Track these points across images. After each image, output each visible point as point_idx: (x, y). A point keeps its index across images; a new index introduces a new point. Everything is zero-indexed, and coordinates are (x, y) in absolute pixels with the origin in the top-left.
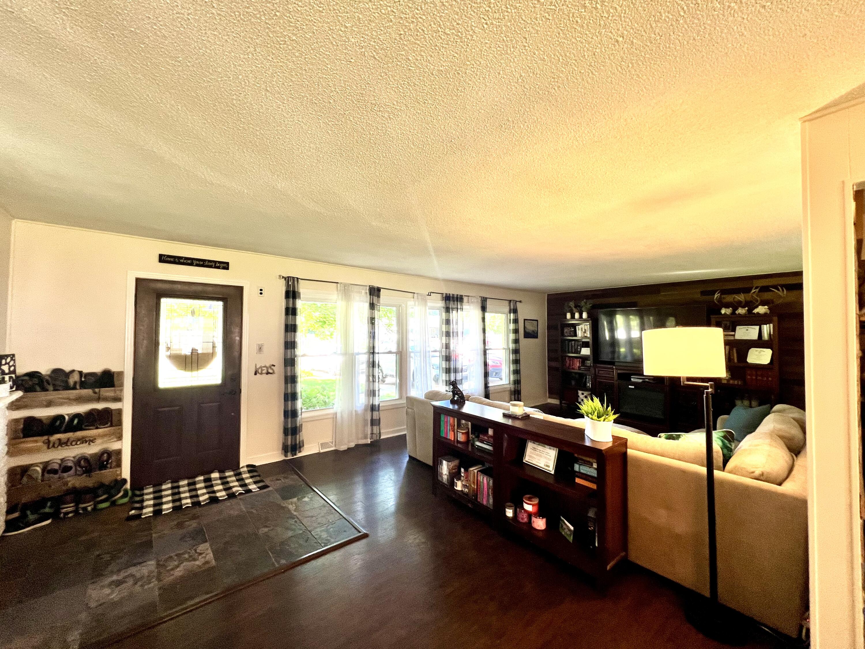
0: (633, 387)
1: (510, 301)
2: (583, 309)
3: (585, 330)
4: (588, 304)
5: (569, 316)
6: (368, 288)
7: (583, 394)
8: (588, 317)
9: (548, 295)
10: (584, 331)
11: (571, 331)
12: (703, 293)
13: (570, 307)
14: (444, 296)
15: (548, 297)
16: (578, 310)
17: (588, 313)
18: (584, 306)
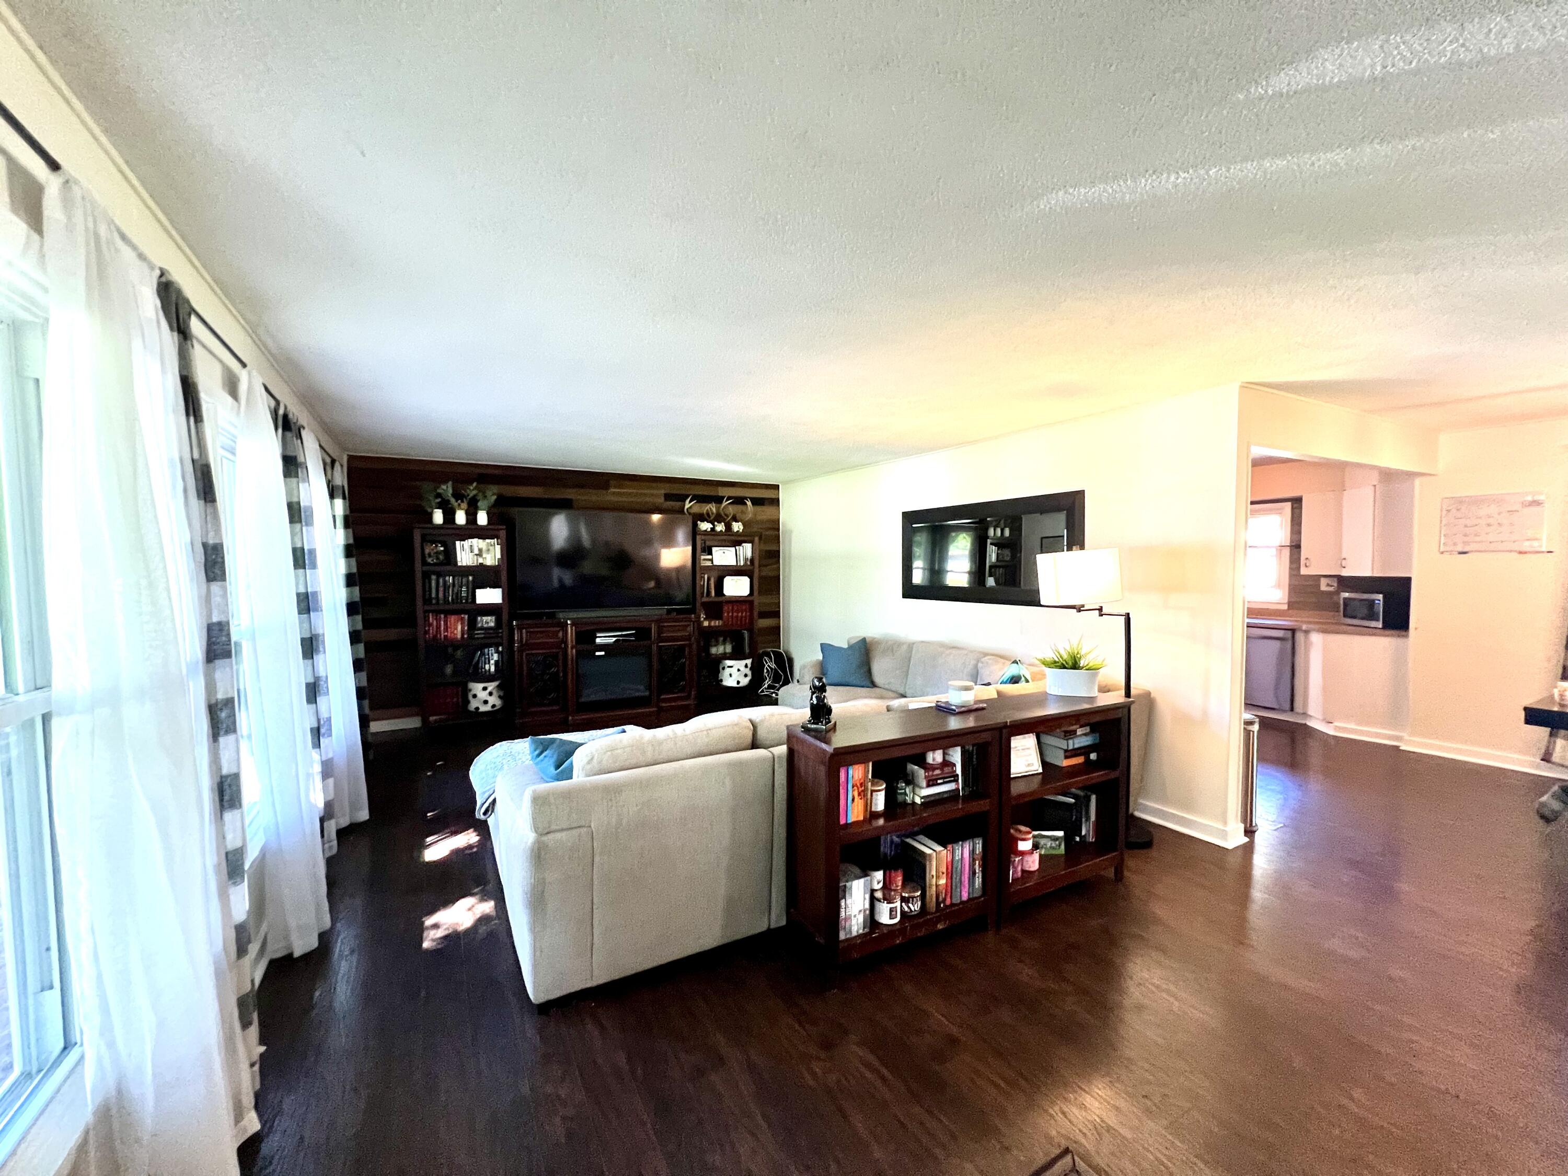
0: (603, 653)
1: (334, 462)
2: (481, 504)
4: (489, 493)
5: (438, 517)
6: (155, 279)
7: (485, 689)
8: (491, 522)
9: (350, 458)
11: (438, 553)
13: (439, 495)
14: (281, 410)
15: (348, 461)
16: (464, 505)
17: (488, 514)
18: (480, 496)
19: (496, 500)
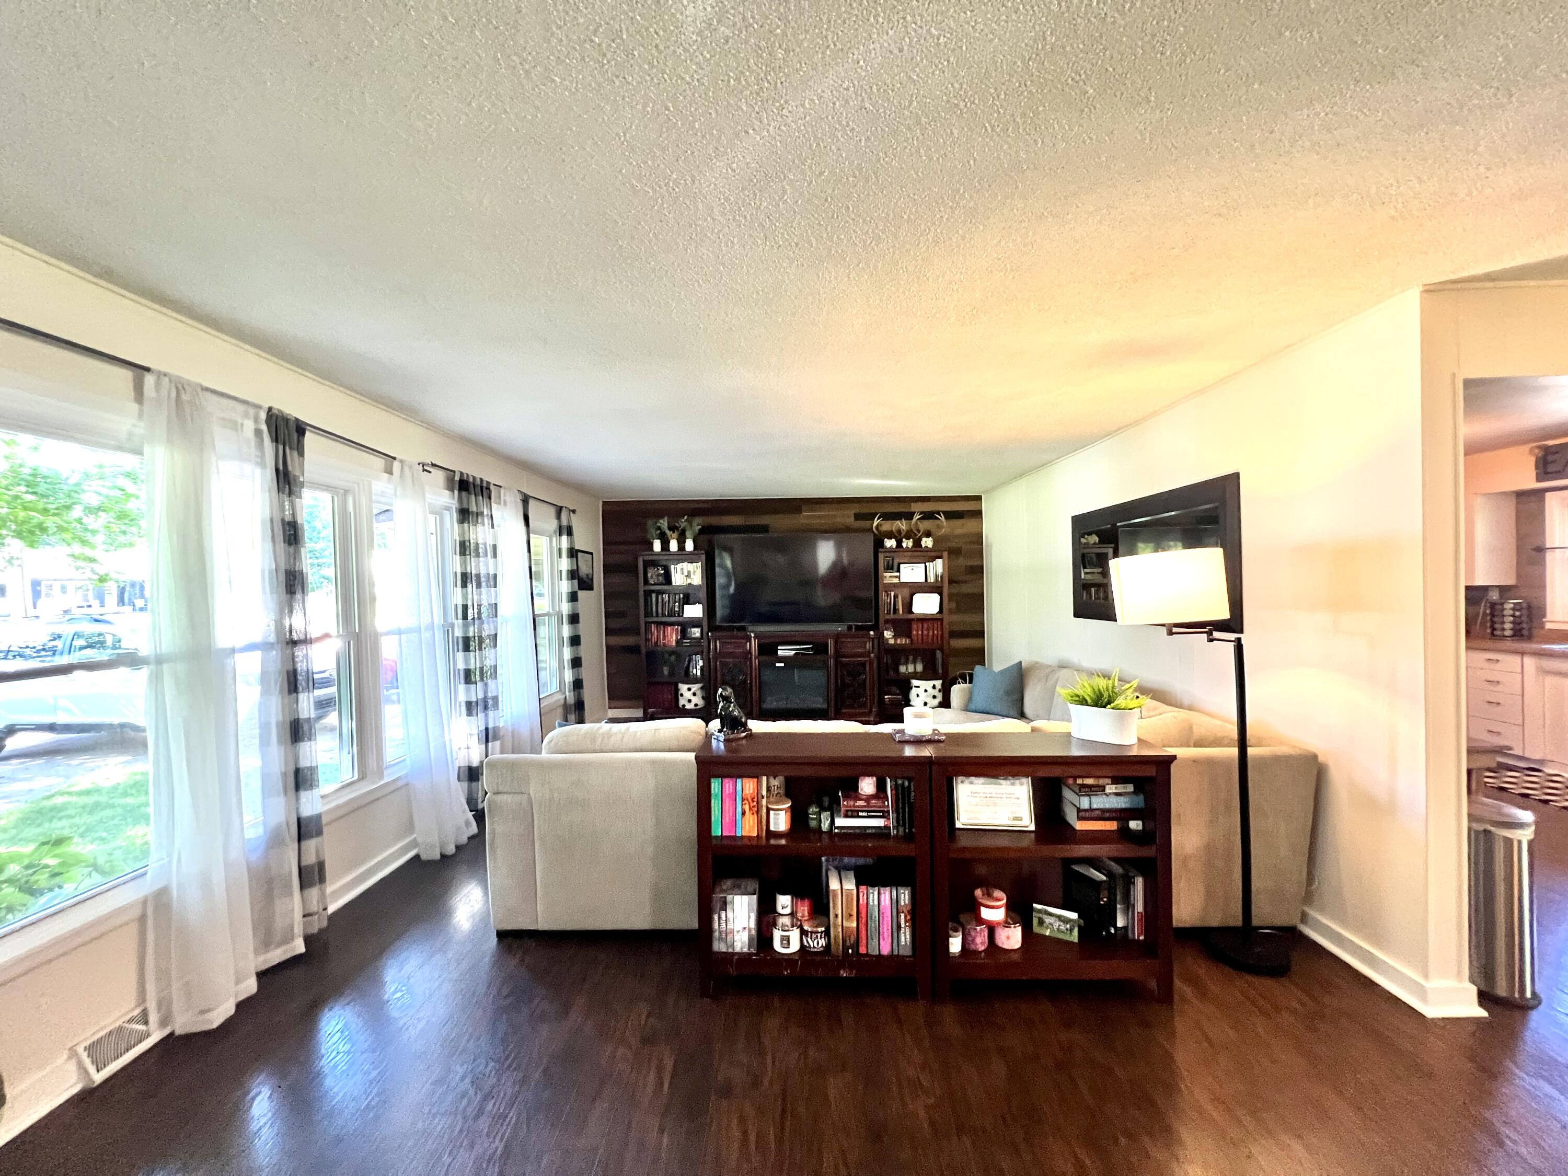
0: (782, 665)
1: (561, 508)
2: (688, 534)
3: (689, 572)
4: (695, 524)
5: (657, 546)
6: (263, 415)
7: (689, 689)
8: (695, 548)
9: (605, 503)
10: (686, 574)
11: (659, 575)
12: (858, 517)
13: (659, 528)
14: (457, 478)
15: (603, 505)
16: (675, 535)
17: (694, 541)
18: (688, 528)
19: (700, 530)
